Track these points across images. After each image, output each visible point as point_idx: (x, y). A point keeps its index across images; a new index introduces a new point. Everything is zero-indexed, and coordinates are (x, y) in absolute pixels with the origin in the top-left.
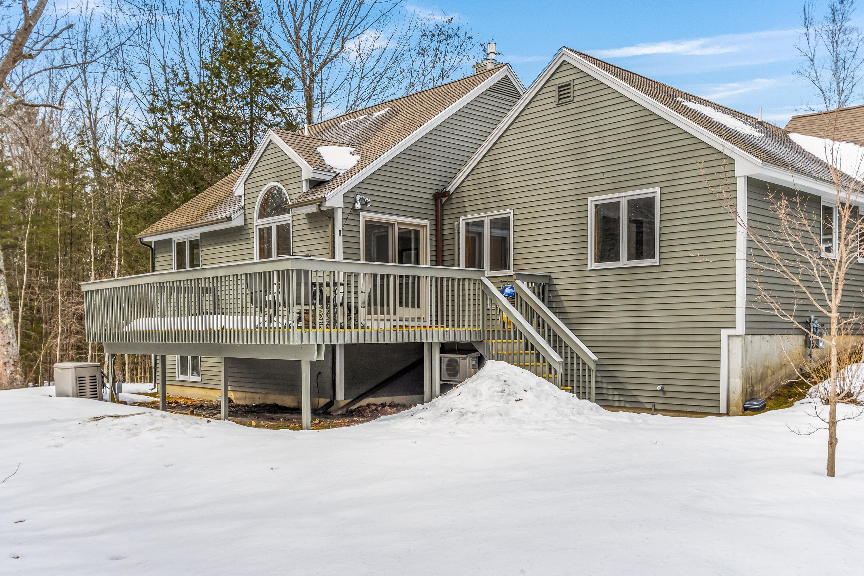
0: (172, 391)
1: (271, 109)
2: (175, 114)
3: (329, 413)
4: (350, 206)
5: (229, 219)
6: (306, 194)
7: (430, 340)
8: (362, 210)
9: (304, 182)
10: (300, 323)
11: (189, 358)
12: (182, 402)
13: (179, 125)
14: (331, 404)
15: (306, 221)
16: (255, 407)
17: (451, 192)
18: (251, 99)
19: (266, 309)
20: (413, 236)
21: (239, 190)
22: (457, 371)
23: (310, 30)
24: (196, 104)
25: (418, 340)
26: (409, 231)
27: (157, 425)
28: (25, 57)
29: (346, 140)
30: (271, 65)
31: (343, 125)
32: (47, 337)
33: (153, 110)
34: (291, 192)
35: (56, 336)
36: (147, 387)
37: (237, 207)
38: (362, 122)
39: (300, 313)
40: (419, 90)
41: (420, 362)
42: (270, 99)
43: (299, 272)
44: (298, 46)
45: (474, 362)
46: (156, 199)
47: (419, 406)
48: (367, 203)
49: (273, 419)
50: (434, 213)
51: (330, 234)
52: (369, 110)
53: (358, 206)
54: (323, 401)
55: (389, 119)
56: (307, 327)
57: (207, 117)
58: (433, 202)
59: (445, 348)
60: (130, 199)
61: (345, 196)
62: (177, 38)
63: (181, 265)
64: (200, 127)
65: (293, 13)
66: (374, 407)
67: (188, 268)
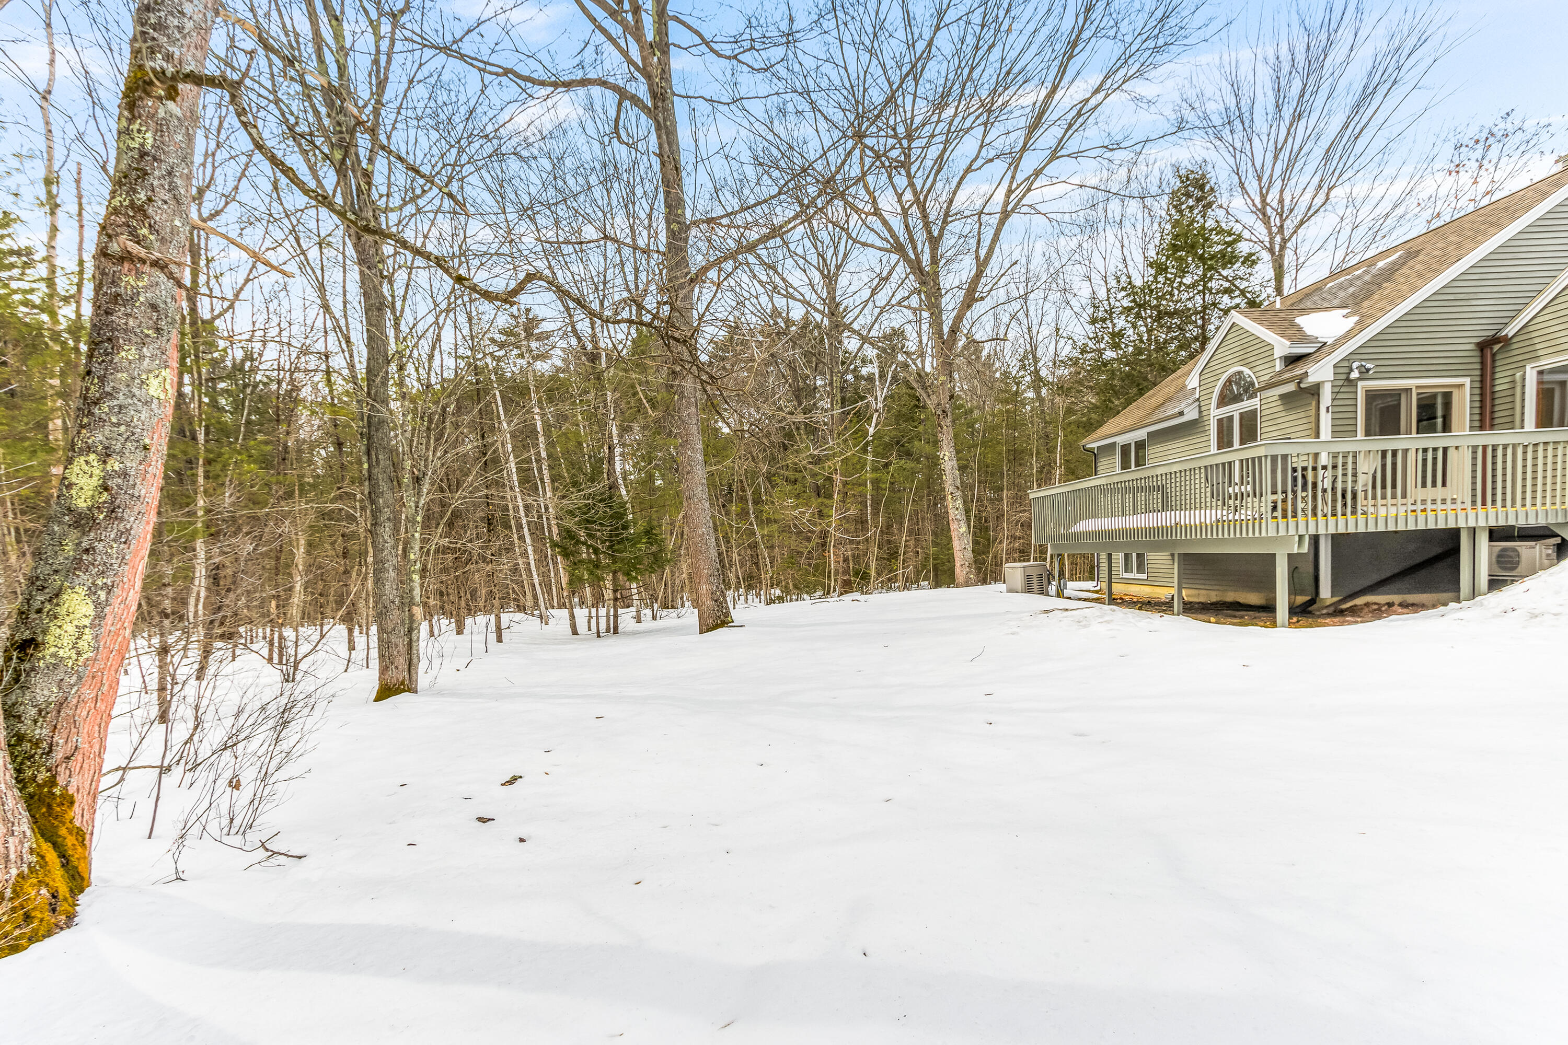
0: (1118, 589)
1: (1227, 291)
2: (1115, 321)
3: (1310, 612)
4: (1344, 377)
5: (1181, 414)
6: (1280, 373)
7: (1472, 523)
8: (1359, 379)
9: (1278, 362)
10: (1275, 514)
11: (1134, 555)
12: (1127, 598)
13: (1121, 331)
14: (1312, 602)
15: (1279, 403)
16: (1212, 604)
17: (1510, 335)
18: (1204, 286)
19: (1231, 502)
20: (1439, 401)
21: (1193, 382)
22: (1518, 563)
23: (1282, 191)
24: (1140, 306)
25: (1452, 525)
26: (1434, 396)
27: (1106, 618)
28: (977, 300)
29: (1336, 302)
30: (1229, 244)
31: (1331, 288)
32: (994, 542)
33: (1093, 321)
34: (1258, 374)
35: (1001, 542)
36: (1090, 585)
37: (1190, 401)
38: (1359, 277)
39: (1275, 502)
40: (1448, 220)
41: (1455, 551)
42: (1228, 281)
43: (1274, 458)
44: (1264, 214)
45: (1550, 551)
46: (1096, 407)
47: (1453, 605)
48: (1368, 370)
49: (1235, 617)
50: (1478, 366)
51: (1313, 412)
52: (1372, 261)
53: (1355, 375)
54: (1301, 599)
55: (1404, 264)
56: (1285, 516)
57: (1151, 317)
58: (1478, 353)
59: (1495, 534)
60: (1069, 411)
61: (1335, 367)
62: (1119, 246)
63: (1125, 465)
64: (1143, 329)
65: (1260, 179)
66: (1376, 607)
67: (1133, 468)
